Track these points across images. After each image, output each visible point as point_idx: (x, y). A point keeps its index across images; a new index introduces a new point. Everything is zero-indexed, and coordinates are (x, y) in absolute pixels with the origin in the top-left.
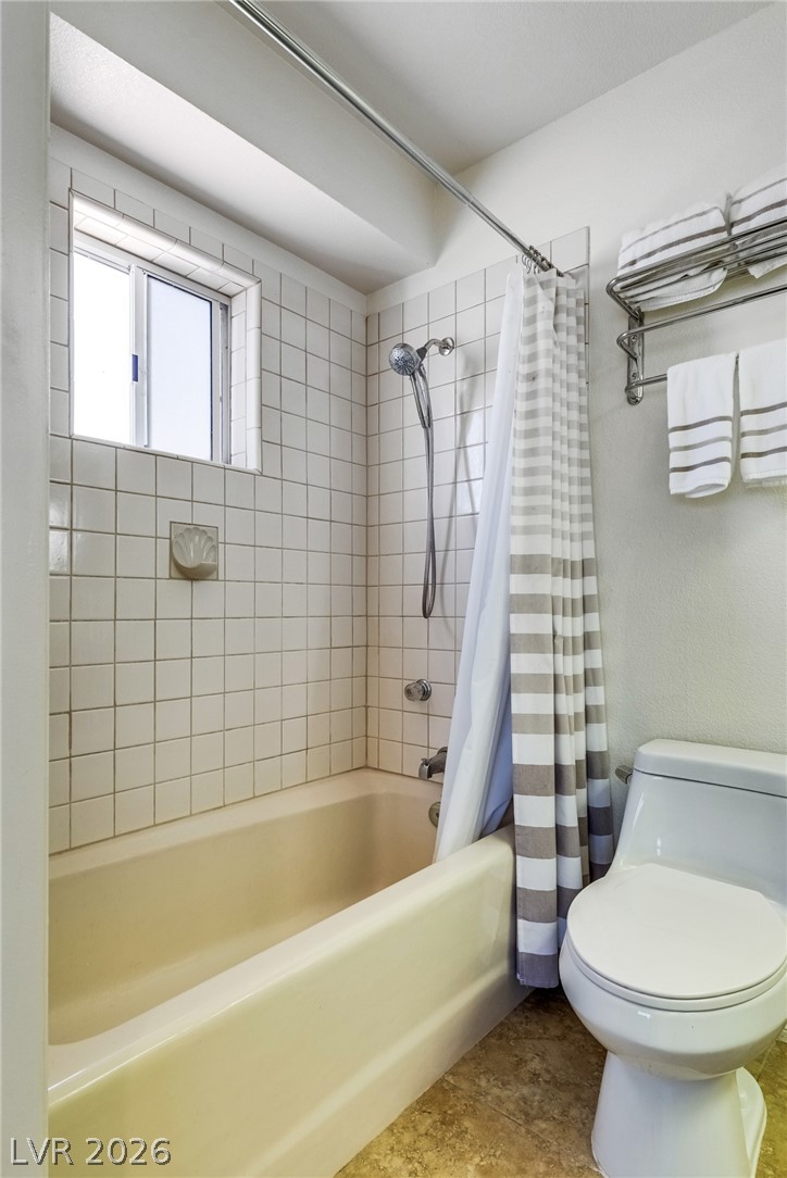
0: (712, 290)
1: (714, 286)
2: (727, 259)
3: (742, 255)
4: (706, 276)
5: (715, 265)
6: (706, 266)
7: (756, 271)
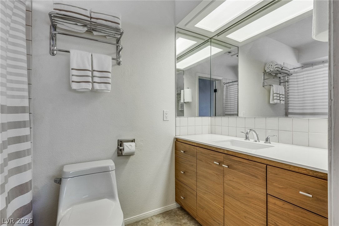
0: (82, 32)
1: (83, 31)
2: (88, 26)
3: (92, 27)
4: (82, 27)
5: (85, 26)
6: (83, 25)
7: (95, 33)
